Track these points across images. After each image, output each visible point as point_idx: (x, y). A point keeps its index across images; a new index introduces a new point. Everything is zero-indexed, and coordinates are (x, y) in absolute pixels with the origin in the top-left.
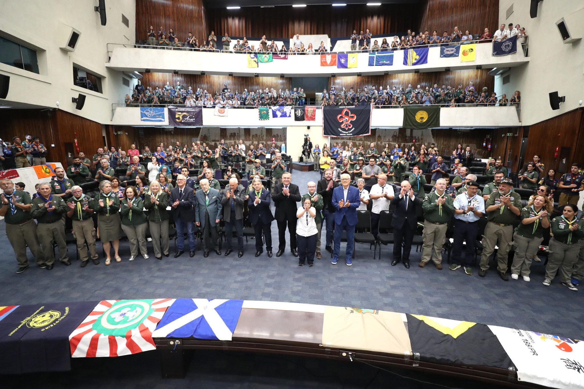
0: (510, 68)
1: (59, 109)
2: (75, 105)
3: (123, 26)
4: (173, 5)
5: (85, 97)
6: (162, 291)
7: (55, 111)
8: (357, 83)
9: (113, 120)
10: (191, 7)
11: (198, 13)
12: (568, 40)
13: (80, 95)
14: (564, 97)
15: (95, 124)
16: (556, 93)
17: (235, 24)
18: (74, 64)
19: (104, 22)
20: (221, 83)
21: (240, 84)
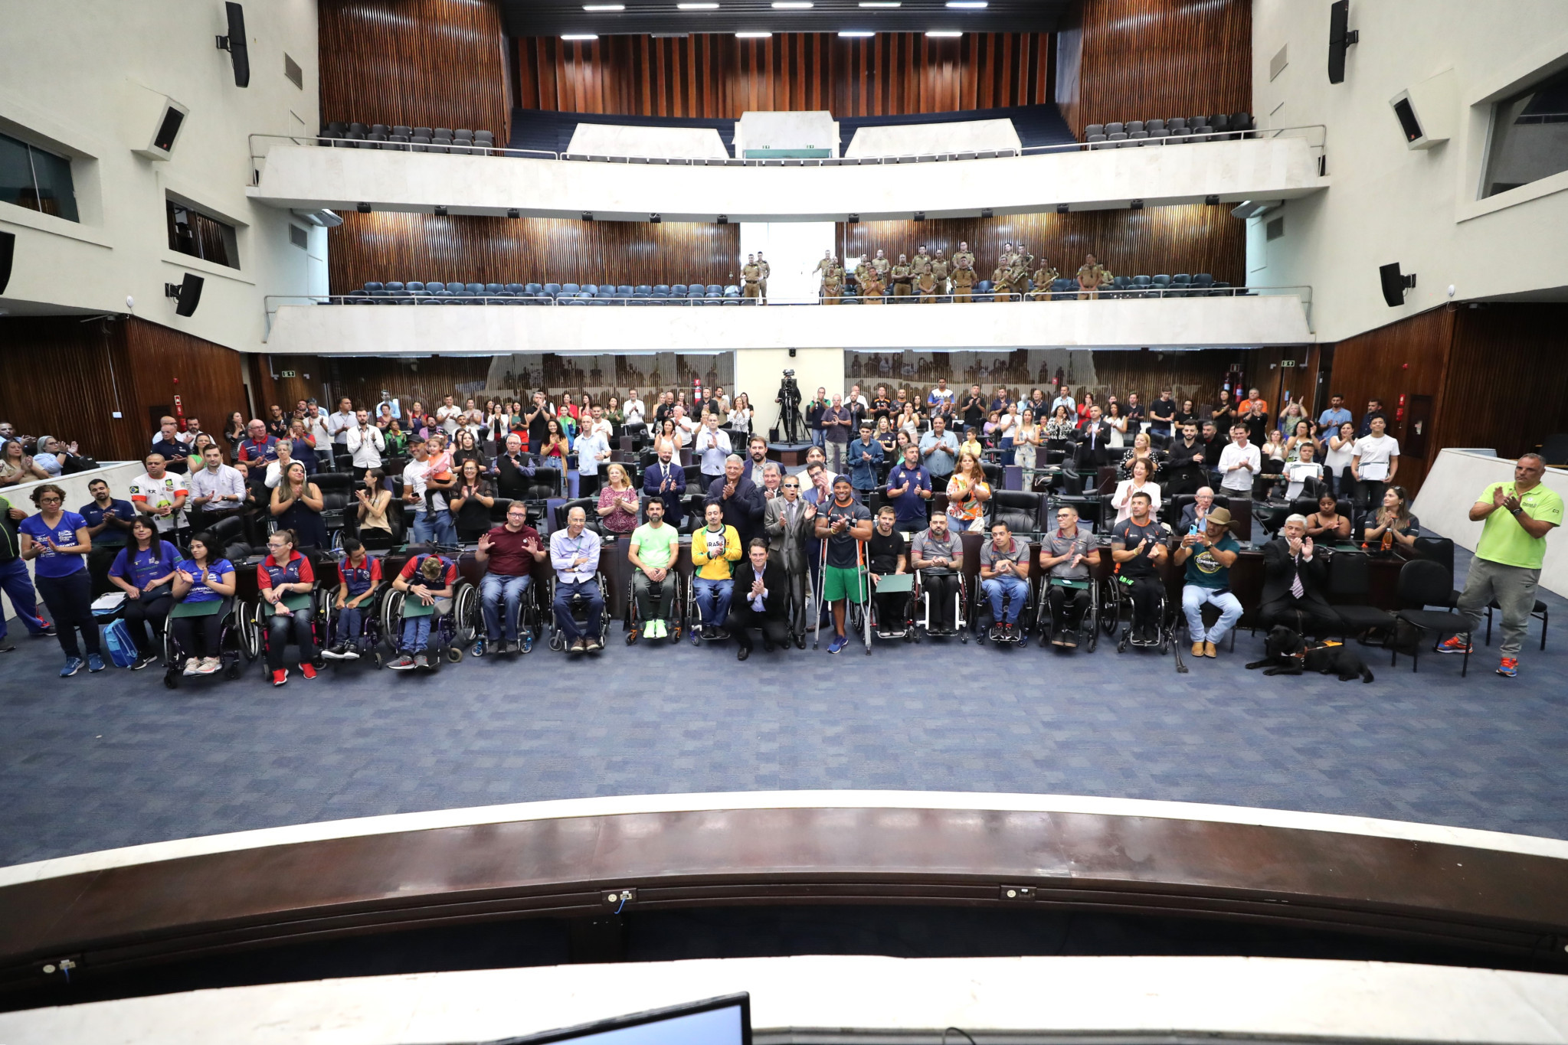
0: (1283, 202)
1: (132, 317)
2: (174, 302)
3: (289, 84)
4: (421, 31)
5: (200, 281)
6: (504, 787)
7: (122, 323)
8: (910, 236)
9: (270, 342)
10: (470, 35)
11: (491, 53)
12: (1419, 141)
13: (187, 275)
14: (1414, 276)
15: (222, 351)
16: (1396, 266)
17: (584, 80)
18: (168, 192)
19: (242, 78)
20: (555, 238)
21: (605, 238)
